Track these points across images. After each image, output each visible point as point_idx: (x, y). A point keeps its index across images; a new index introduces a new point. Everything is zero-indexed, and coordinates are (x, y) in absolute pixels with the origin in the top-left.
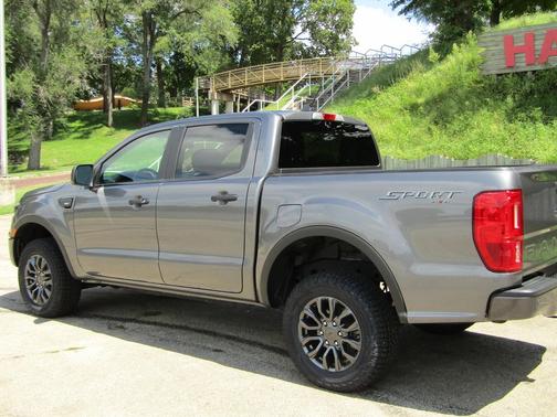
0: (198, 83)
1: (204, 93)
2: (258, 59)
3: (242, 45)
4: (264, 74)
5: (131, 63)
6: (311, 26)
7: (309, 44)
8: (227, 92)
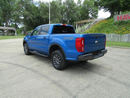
0: (75, 23)
1: (75, 24)
2: (83, 19)
3: (81, 17)
4: (84, 21)
5: (65, 20)
6: (92, 14)
7: (91, 16)
8: (78, 24)
